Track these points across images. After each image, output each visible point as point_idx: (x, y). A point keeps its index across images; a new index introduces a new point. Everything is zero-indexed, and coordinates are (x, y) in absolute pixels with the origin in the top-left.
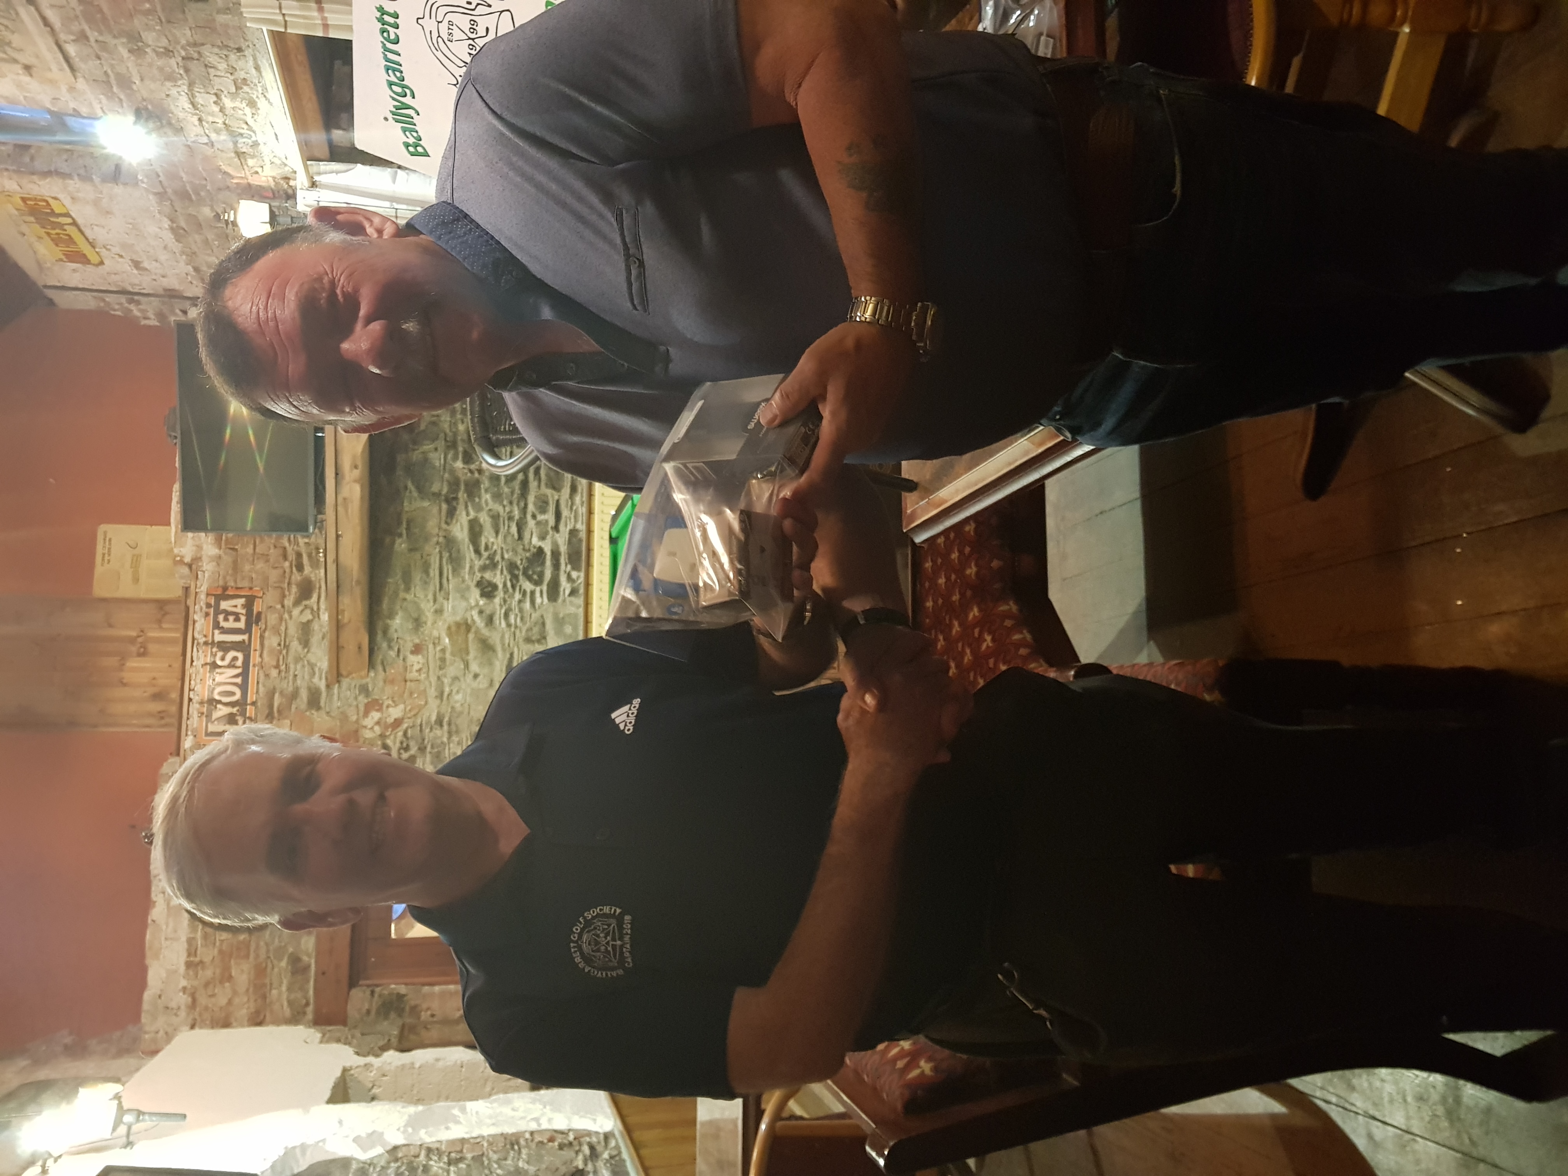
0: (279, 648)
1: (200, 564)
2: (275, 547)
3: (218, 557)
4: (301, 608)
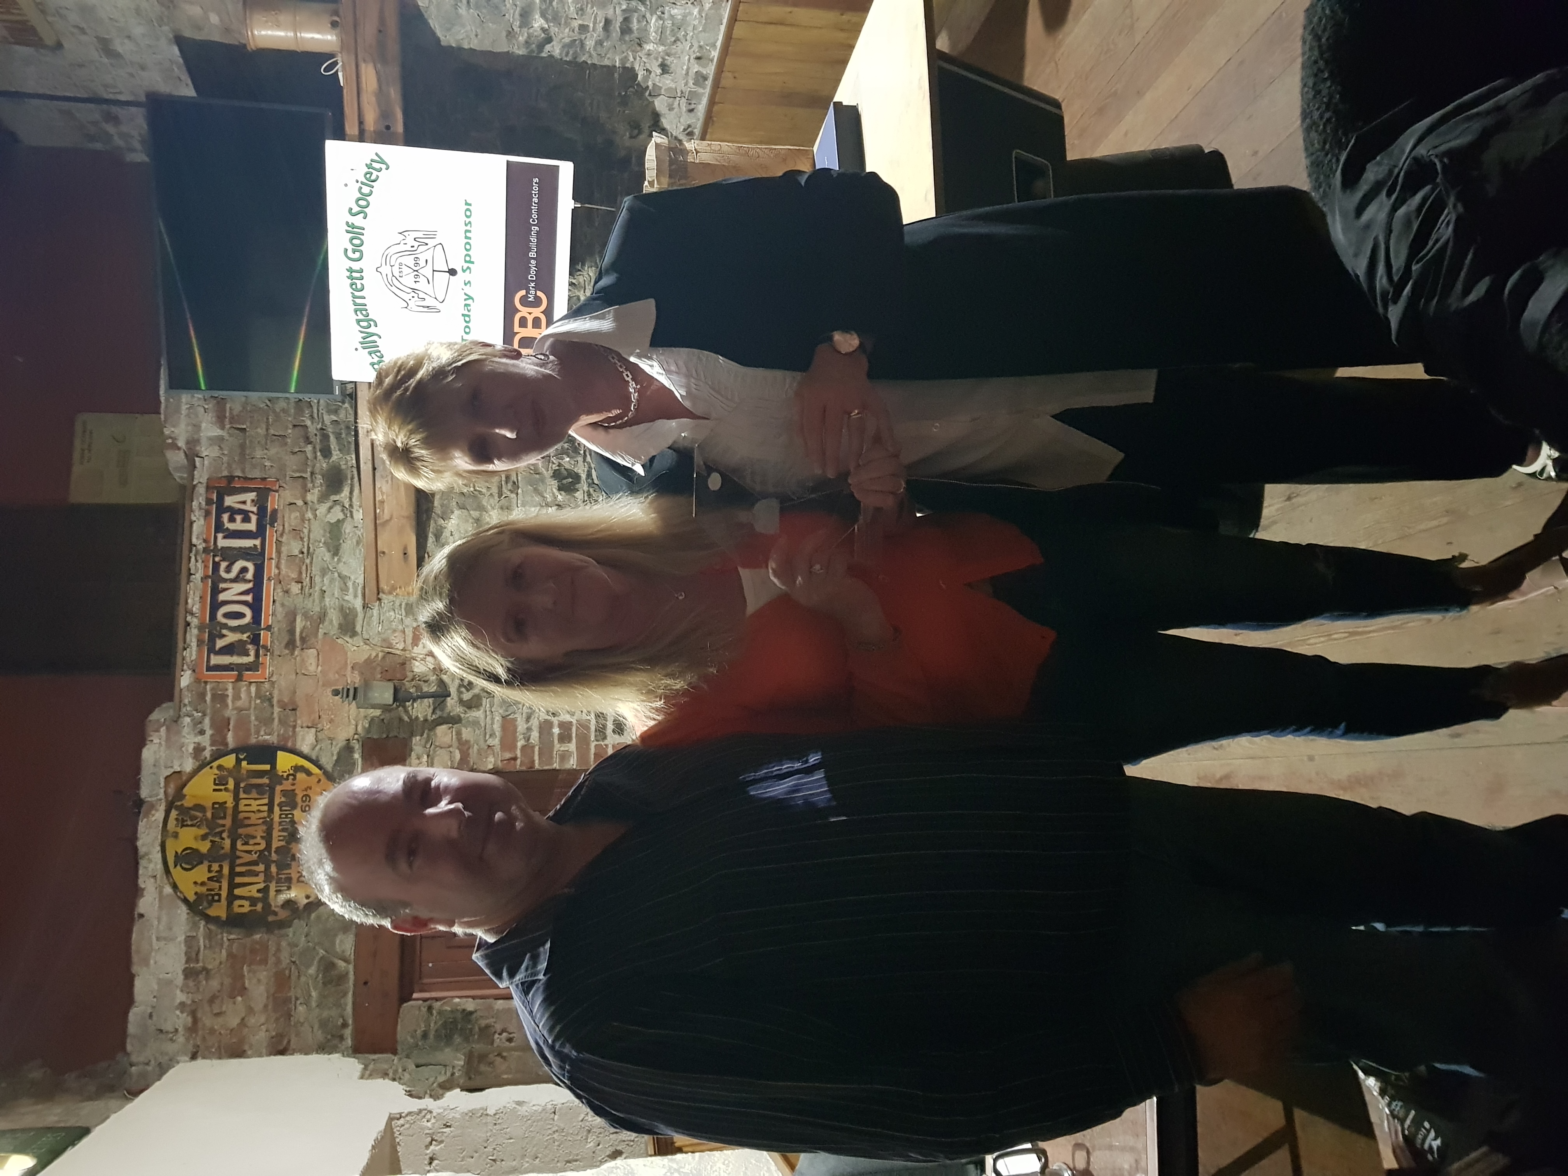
0: (301, 556)
1: (198, 448)
2: (295, 426)
3: (221, 439)
4: (328, 504)
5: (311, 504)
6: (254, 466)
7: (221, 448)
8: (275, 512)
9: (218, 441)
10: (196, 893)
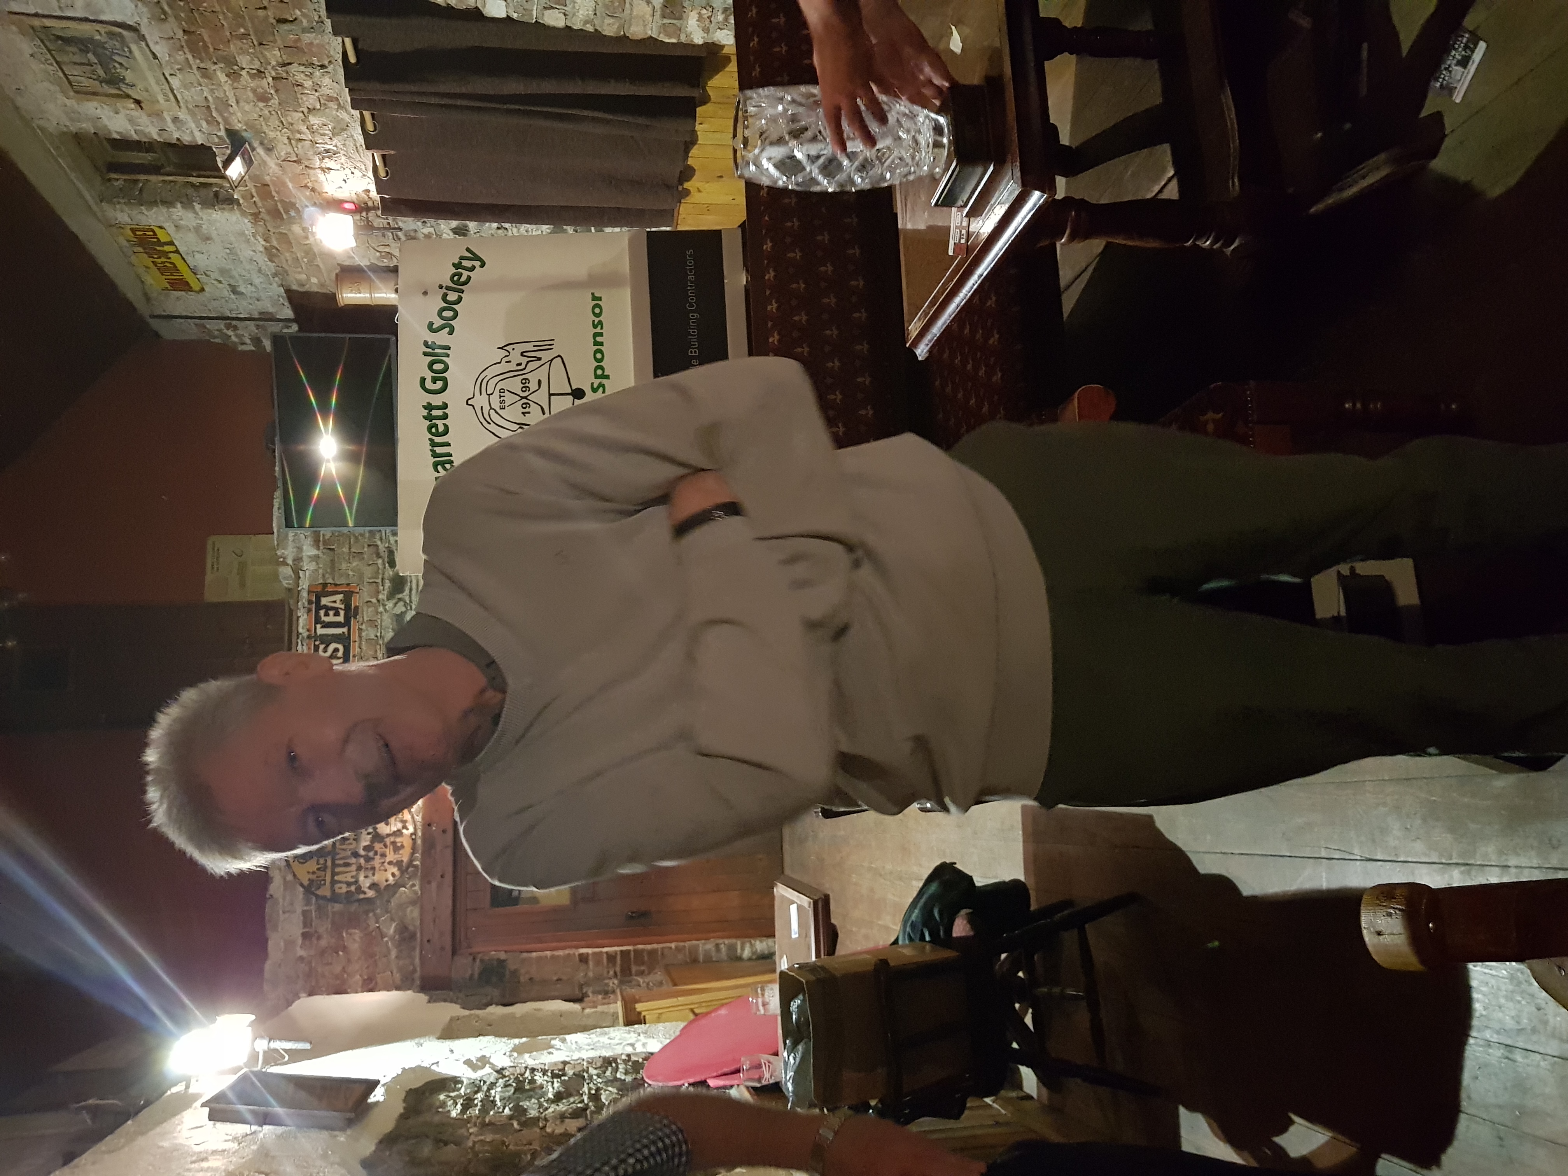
1: (301, 564)
2: (369, 546)
3: (317, 557)
4: (394, 601)
5: (381, 601)
6: (341, 575)
7: (317, 564)
8: (357, 608)
9: (316, 558)
10: (309, 880)
